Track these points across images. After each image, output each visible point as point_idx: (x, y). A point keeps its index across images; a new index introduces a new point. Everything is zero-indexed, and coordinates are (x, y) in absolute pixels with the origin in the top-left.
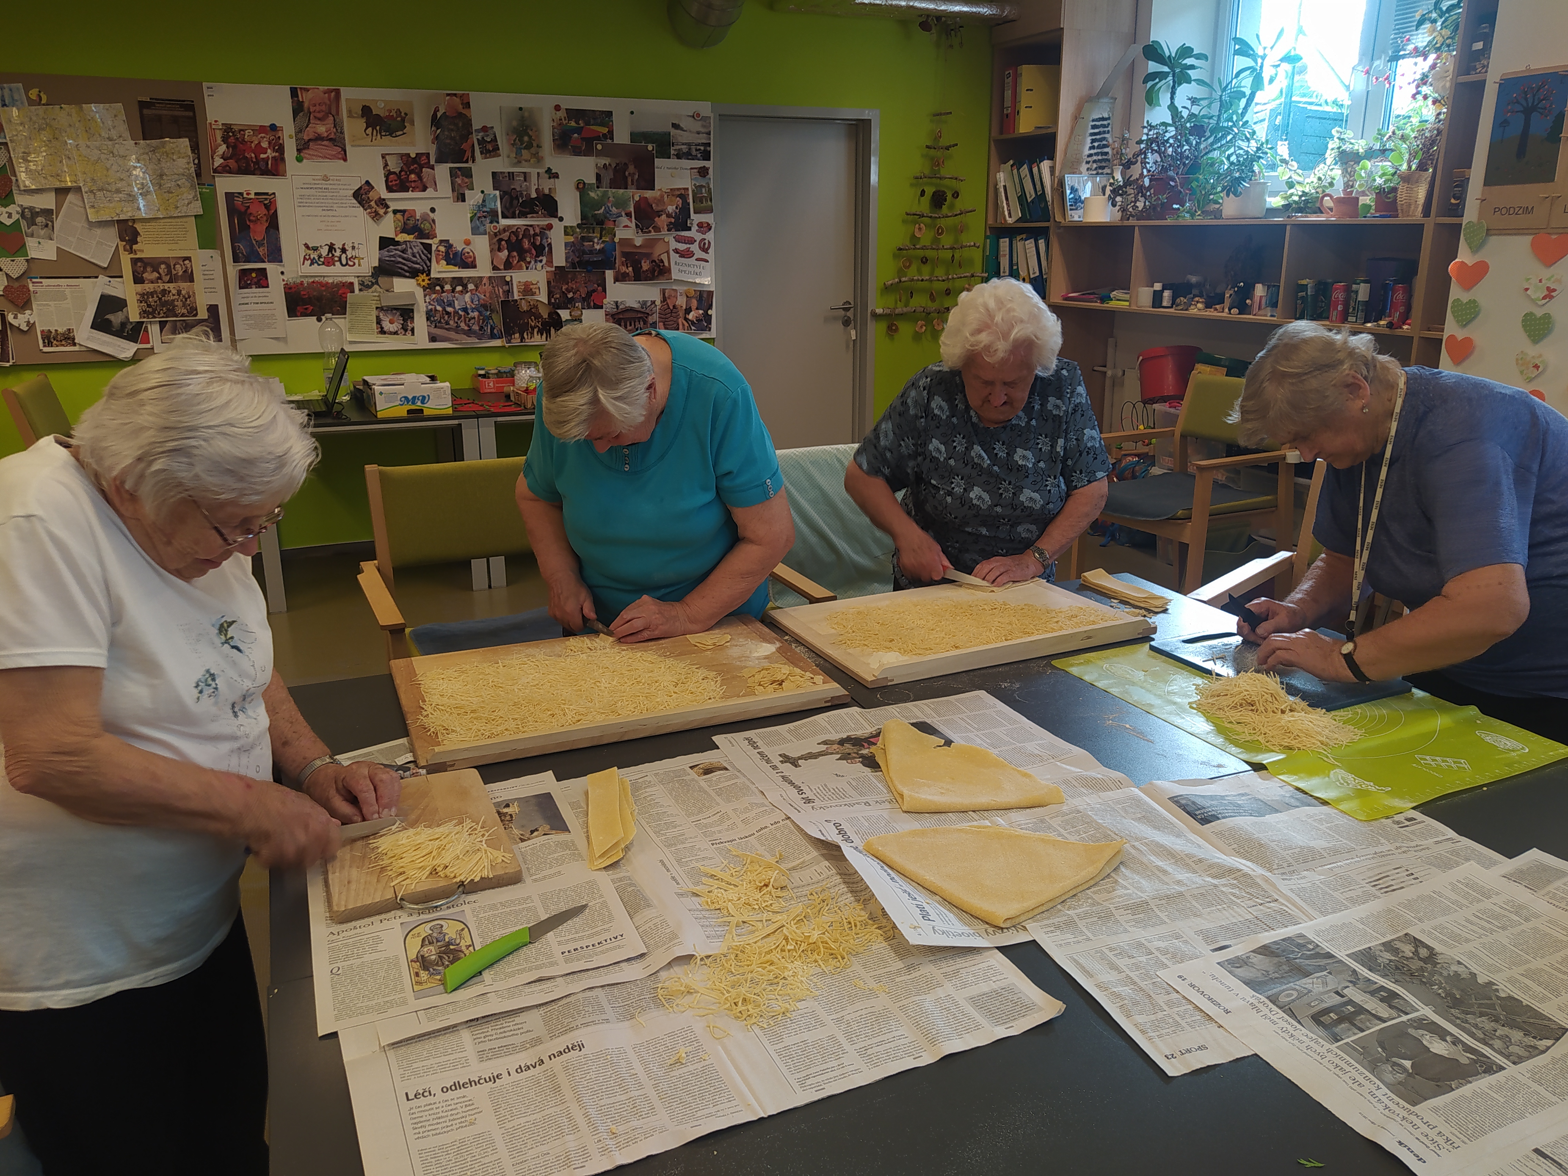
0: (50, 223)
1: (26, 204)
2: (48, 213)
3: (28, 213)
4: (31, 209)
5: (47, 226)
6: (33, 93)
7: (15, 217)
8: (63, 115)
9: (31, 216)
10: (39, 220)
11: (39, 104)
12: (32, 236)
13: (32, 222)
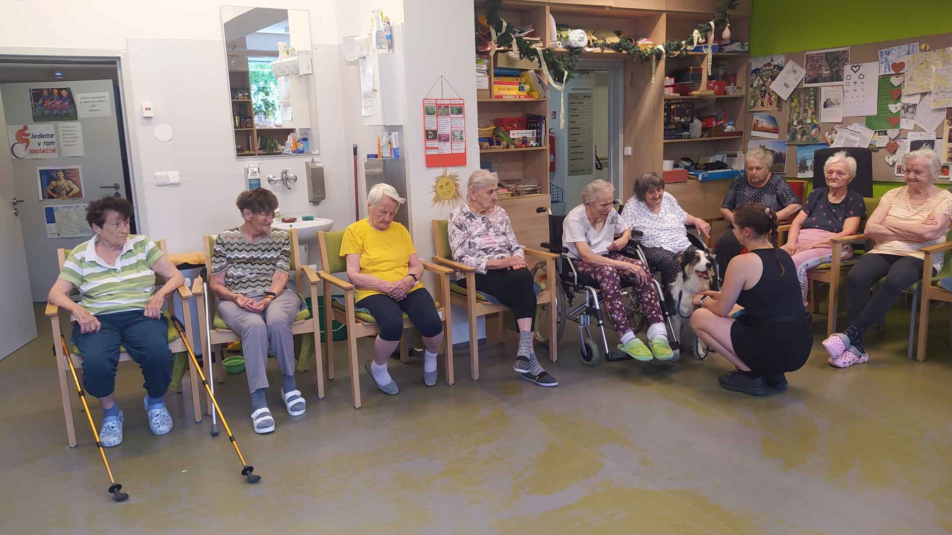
0: (914, 111)
1: (906, 102)
2: (915, 105)
3: (906, 107)
4: (908, 104)
5: (913, 112)
6: (923, 47)
7: (898, 109)
8: (933, 55)
9: (906, 108)
10: (910, 110)
11: (925, 51)
12: (905, 118)
13: (907, 111)
